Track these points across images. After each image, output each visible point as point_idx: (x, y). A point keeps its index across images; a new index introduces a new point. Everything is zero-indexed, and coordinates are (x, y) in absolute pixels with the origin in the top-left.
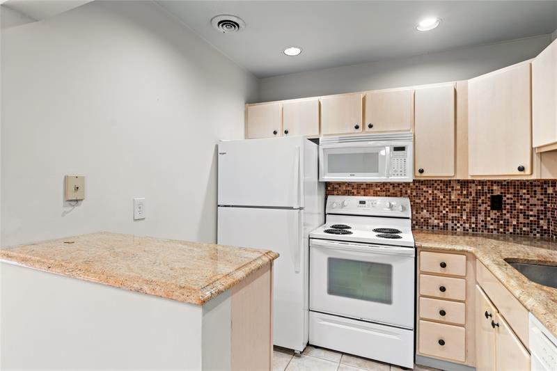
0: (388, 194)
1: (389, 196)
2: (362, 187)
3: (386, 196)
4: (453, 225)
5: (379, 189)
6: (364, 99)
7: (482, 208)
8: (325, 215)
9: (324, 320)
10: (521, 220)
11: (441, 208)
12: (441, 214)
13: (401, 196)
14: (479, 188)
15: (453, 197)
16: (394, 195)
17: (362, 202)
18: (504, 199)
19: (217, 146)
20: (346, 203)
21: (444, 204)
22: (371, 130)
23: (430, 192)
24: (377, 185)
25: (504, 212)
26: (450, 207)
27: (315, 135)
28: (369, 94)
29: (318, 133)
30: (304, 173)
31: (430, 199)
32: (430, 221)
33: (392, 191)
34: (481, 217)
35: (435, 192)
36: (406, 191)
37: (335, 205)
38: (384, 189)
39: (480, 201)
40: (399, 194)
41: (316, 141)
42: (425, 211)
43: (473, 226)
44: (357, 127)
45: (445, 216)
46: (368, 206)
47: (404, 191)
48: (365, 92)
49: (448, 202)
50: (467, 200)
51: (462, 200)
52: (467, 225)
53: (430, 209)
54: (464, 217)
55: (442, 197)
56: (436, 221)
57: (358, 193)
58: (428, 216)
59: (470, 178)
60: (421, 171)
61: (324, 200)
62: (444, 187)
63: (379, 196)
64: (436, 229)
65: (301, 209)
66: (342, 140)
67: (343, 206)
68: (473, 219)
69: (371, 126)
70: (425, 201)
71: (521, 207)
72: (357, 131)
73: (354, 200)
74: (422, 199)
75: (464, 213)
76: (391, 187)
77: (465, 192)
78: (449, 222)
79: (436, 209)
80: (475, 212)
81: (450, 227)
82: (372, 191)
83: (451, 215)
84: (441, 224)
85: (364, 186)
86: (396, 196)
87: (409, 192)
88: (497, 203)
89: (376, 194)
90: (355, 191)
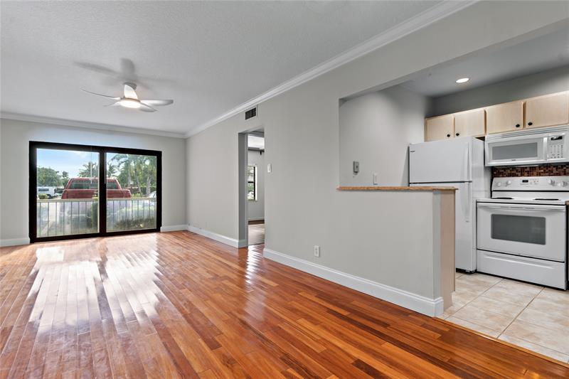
0: (551, 174)
3: (549, 176)
5: (542, 171)
6: (524, 106)
8: (491, 192)
9: (489, 255)
16: (558, 174)
17: (525, 181)
19: (409, 148)
20: (509, 182)
22: (531, 126)
27: (481, 134)
28: (528, 101)
29: (483, 133)
30: (472, 160)
33: (555, 171)
37: (499, 184)
38: (547, 171)
41: (483, 139)
44: (518, 126)
46: (531, 183)
48: (525, 100)
57: (522, 175)
61: (490, 180)
63: (542, 176)
65: (470, 182)
66: (504, 136)
67: (507, 184)
69: (530, 124)
72: (518, 128)
73: (519, 180)
76: (555, 168)
82: (535, 173)
85: (528, 169)
89: (539, 174)
90: (519, 174)
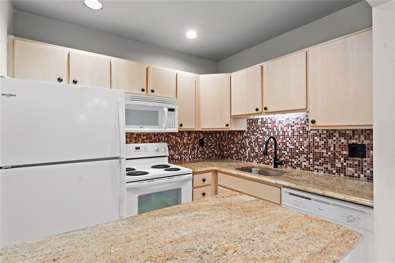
0: (151, 141)
1: (152, 142)
2: (134, 136)
3: (150, 142)
4: (184, 157)
5: (145, 137)
6: (147, 69)
7: (196, 146)
10: (210, 151)
11: (180, 148)
12: (179, 152)
13: (159, 142)
14: (195, 135)
15: (185, 141)
16: (155, 141)
17: (138, 148)
18: (204, 140)
21: (181, 146)
22: (152, 94)
23: (174, 138)
24: (144, 134)
25: (204, 147)
26: (183, 147)
31: (174, 143)
32: (174, 156)
34: (196, 151)
35: (177, 138)
36: (162, 139)
38: (148, 137)
39: (195, 142)
40: (157, 140)
42: (172, 150)
43: (193, 156)
44: (143, 90)
45: (181, 152)
46: (143, 150)
47: (160, 139)
48: (148, 63)
49: (182, 144)
50: (191, 142)
51: (188, 142)
52: (191, 156)
53: (174, 149)
54: (189, 152)
55: (180, 141)
56: (177, 156)
58: (173, 153)
59: (201, 130)
60: (181, 125)
62: (181, 135)
63: (145, 142)
64: (177, 161)
68: (193, 153)
69: (153, 91)
70: (172, 145)
71: (209, 144)
72: (143, 93)
73: (132, 147)
74: (170, 143)
75: (189, 150)
76: (153, 136)
77: (190, 138)
78: (183, 156)
79: (177, 149)
80: (193, 149)
81: (183, 159)
82: (140, 140)
83: (184, 151)
84: (180, 158)
86: (156, 142)
87: (163, 139)
88: (201, 143)
89: (143, 142)
